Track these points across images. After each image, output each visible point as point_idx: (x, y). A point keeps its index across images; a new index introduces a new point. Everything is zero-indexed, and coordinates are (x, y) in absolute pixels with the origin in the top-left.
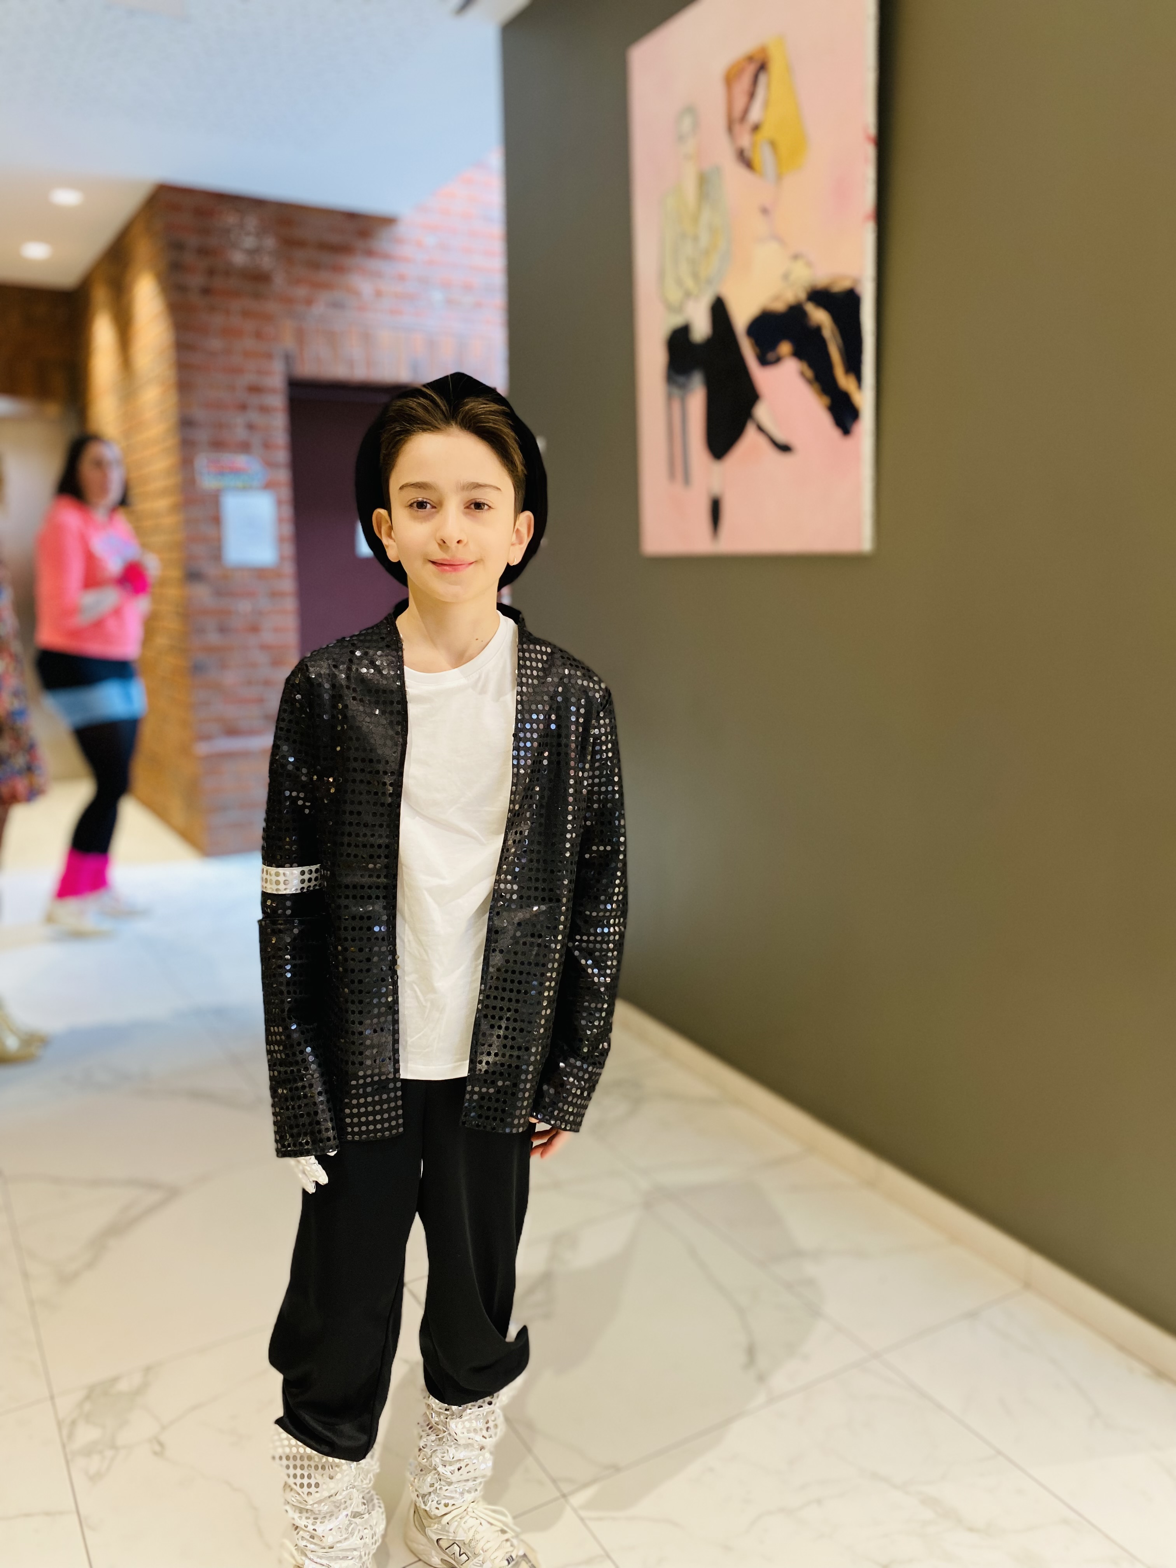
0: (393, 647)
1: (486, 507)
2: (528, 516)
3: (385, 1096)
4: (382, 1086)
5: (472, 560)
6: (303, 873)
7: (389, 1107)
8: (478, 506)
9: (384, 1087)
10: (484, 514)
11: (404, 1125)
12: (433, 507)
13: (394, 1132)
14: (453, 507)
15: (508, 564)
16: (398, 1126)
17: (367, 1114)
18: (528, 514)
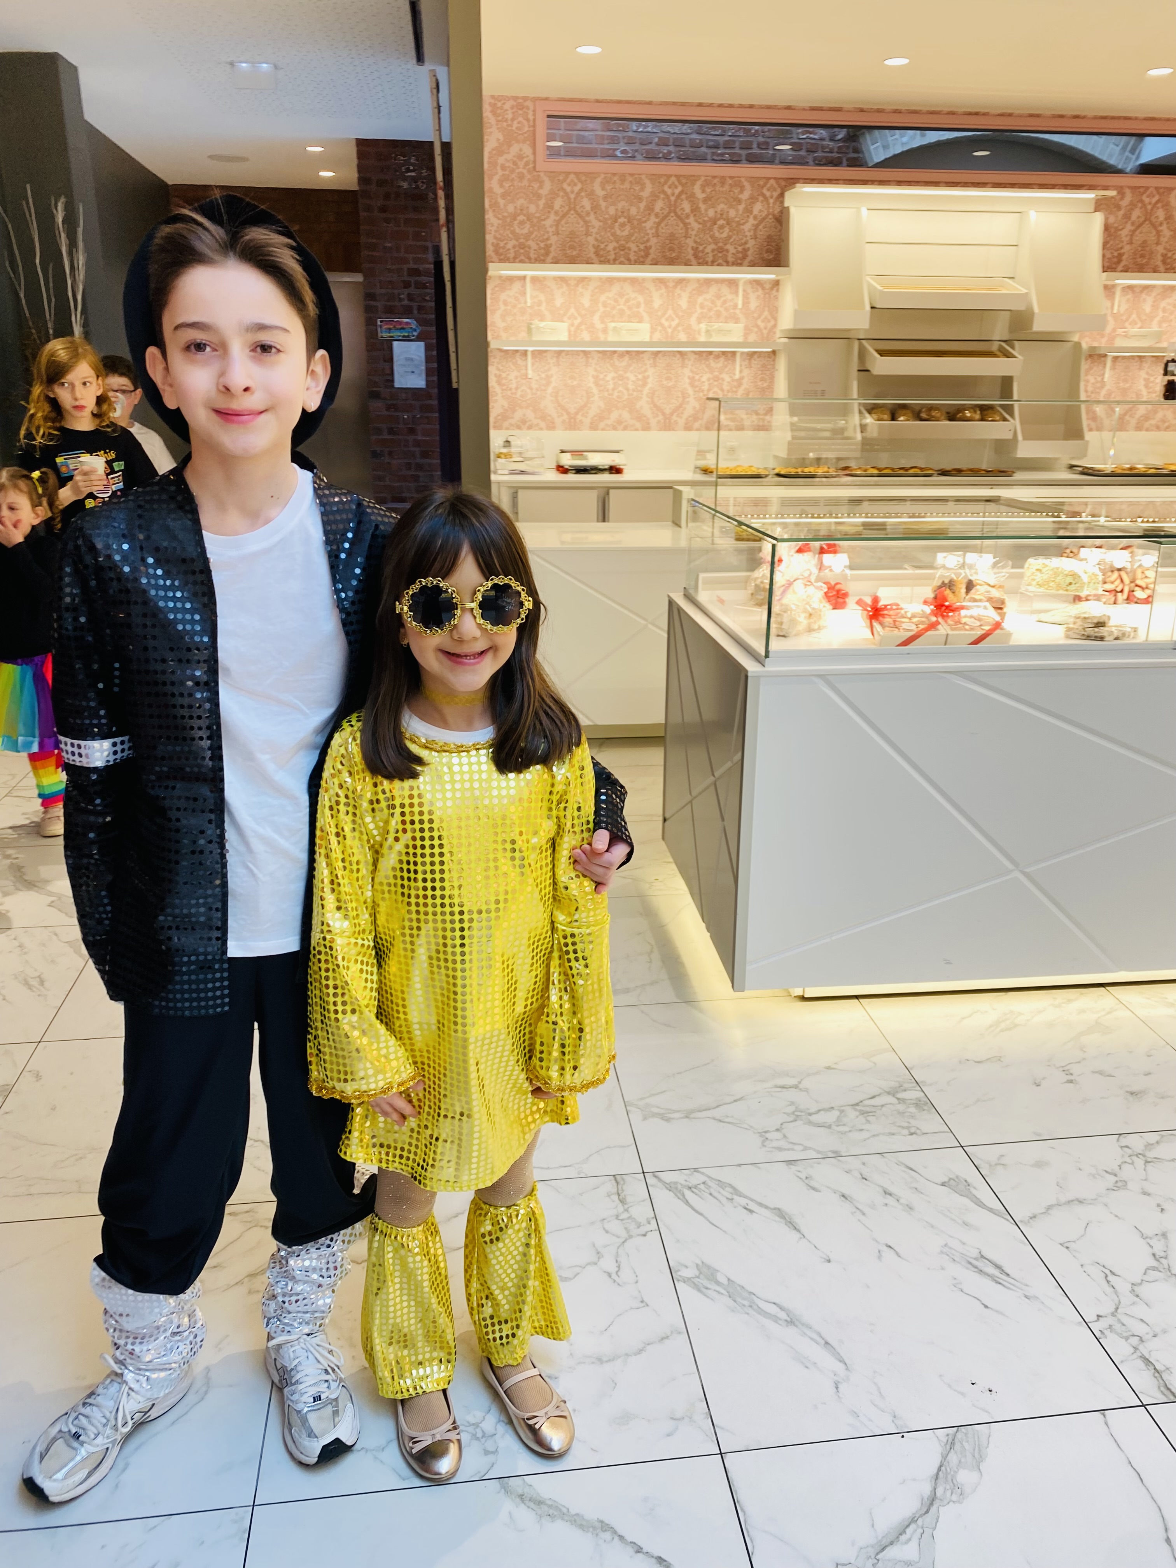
0: (187, 508)
1: (274, 350)
2: (323, 356)
3: (210, 976)
4: (205, 967)
5: (262, 408)
6: (114, 744)
7: (214, 987)
8: (265, 348)
9: (209, 967)
10: (271, 357)
11: (229, 1004)
12: (215, 350)
13: (219, 1010)
14: (238, 350)
15: (304, 411)
16: (223, 1005)
17: (190, 991)
18: (322, 352)
